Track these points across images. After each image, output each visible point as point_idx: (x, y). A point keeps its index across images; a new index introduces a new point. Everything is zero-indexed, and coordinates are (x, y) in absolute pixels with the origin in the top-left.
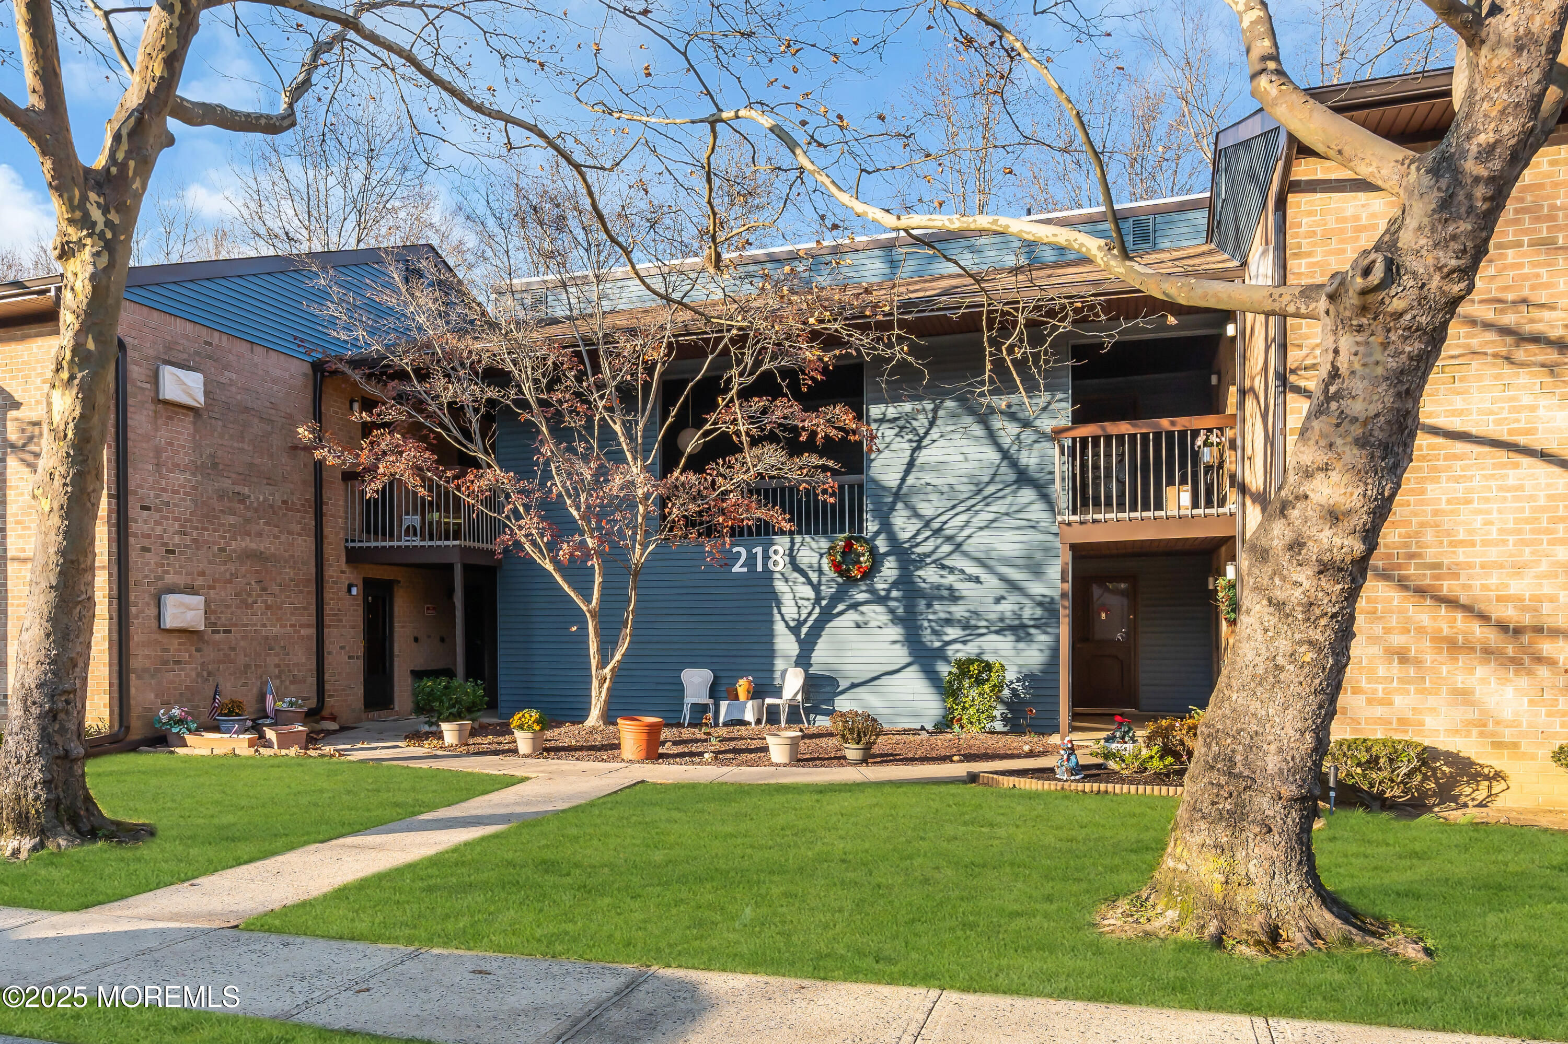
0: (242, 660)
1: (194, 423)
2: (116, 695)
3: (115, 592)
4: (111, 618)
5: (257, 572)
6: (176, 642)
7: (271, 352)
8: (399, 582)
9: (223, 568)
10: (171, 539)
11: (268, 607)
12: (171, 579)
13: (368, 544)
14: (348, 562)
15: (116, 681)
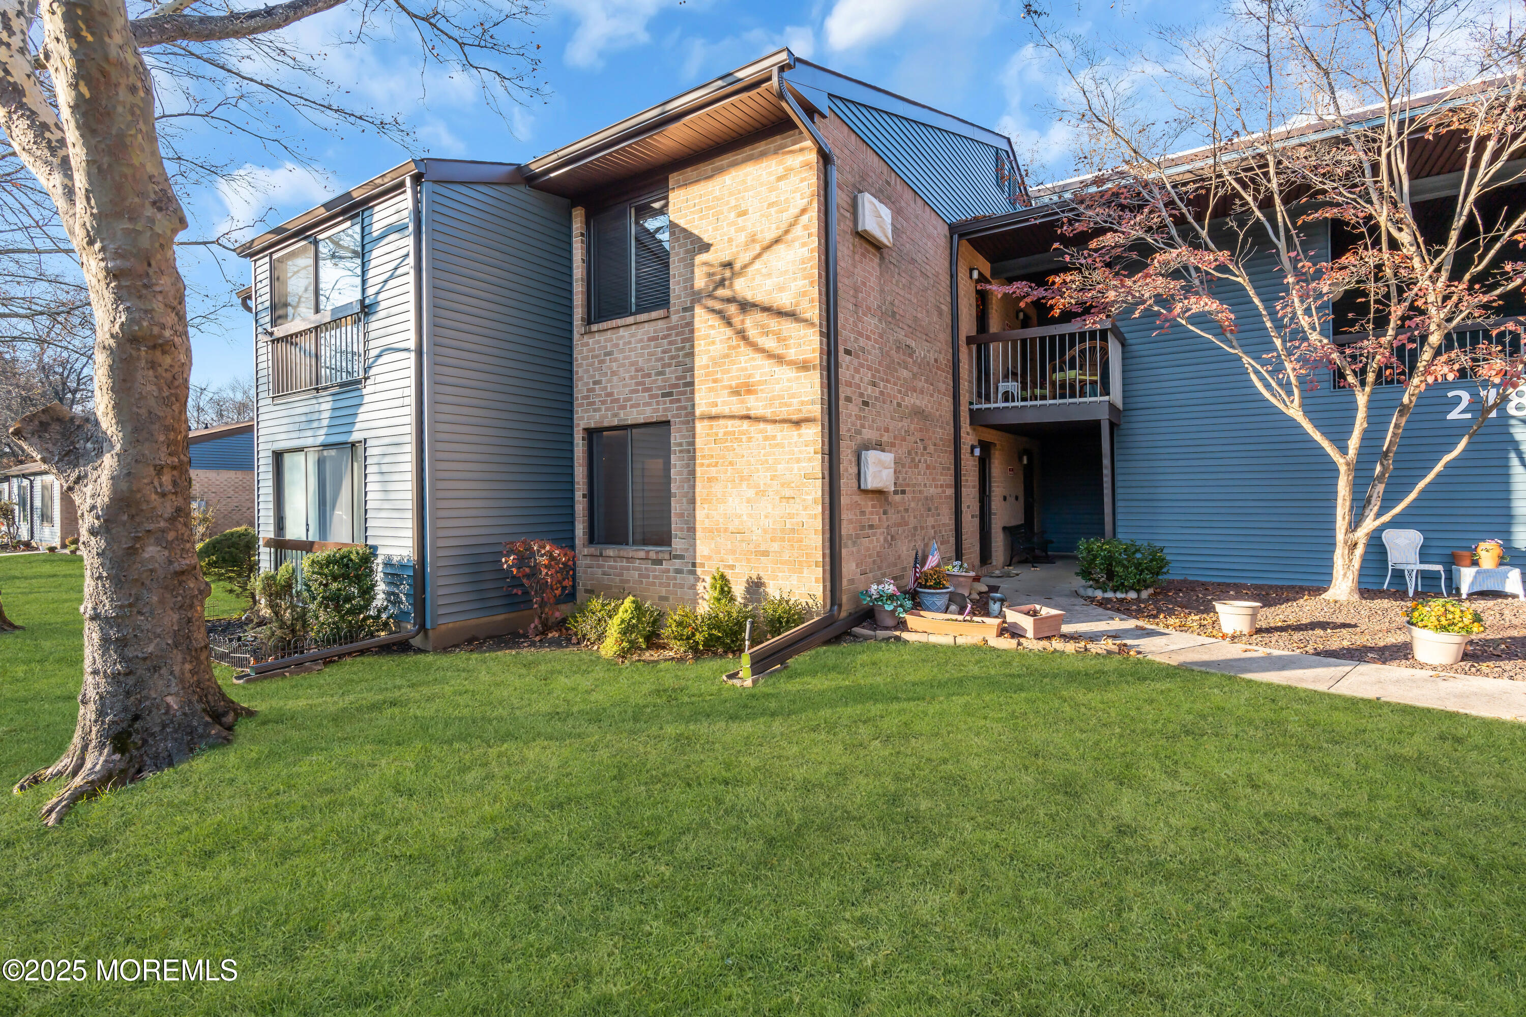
0: (912, 522)
1: (880, 266)
2: (828, 568)
3: (826, 447)
4: (823, 478)
5: (921, 430)
6: (870, 503)
7: (927, 207)
8: (995, 445)
9: (900, 424)
10: (866, 390)
11: (928, 467)
12: (868, 434)
13: (979, 406)
14: (971, 424)
15: (828, 552)
